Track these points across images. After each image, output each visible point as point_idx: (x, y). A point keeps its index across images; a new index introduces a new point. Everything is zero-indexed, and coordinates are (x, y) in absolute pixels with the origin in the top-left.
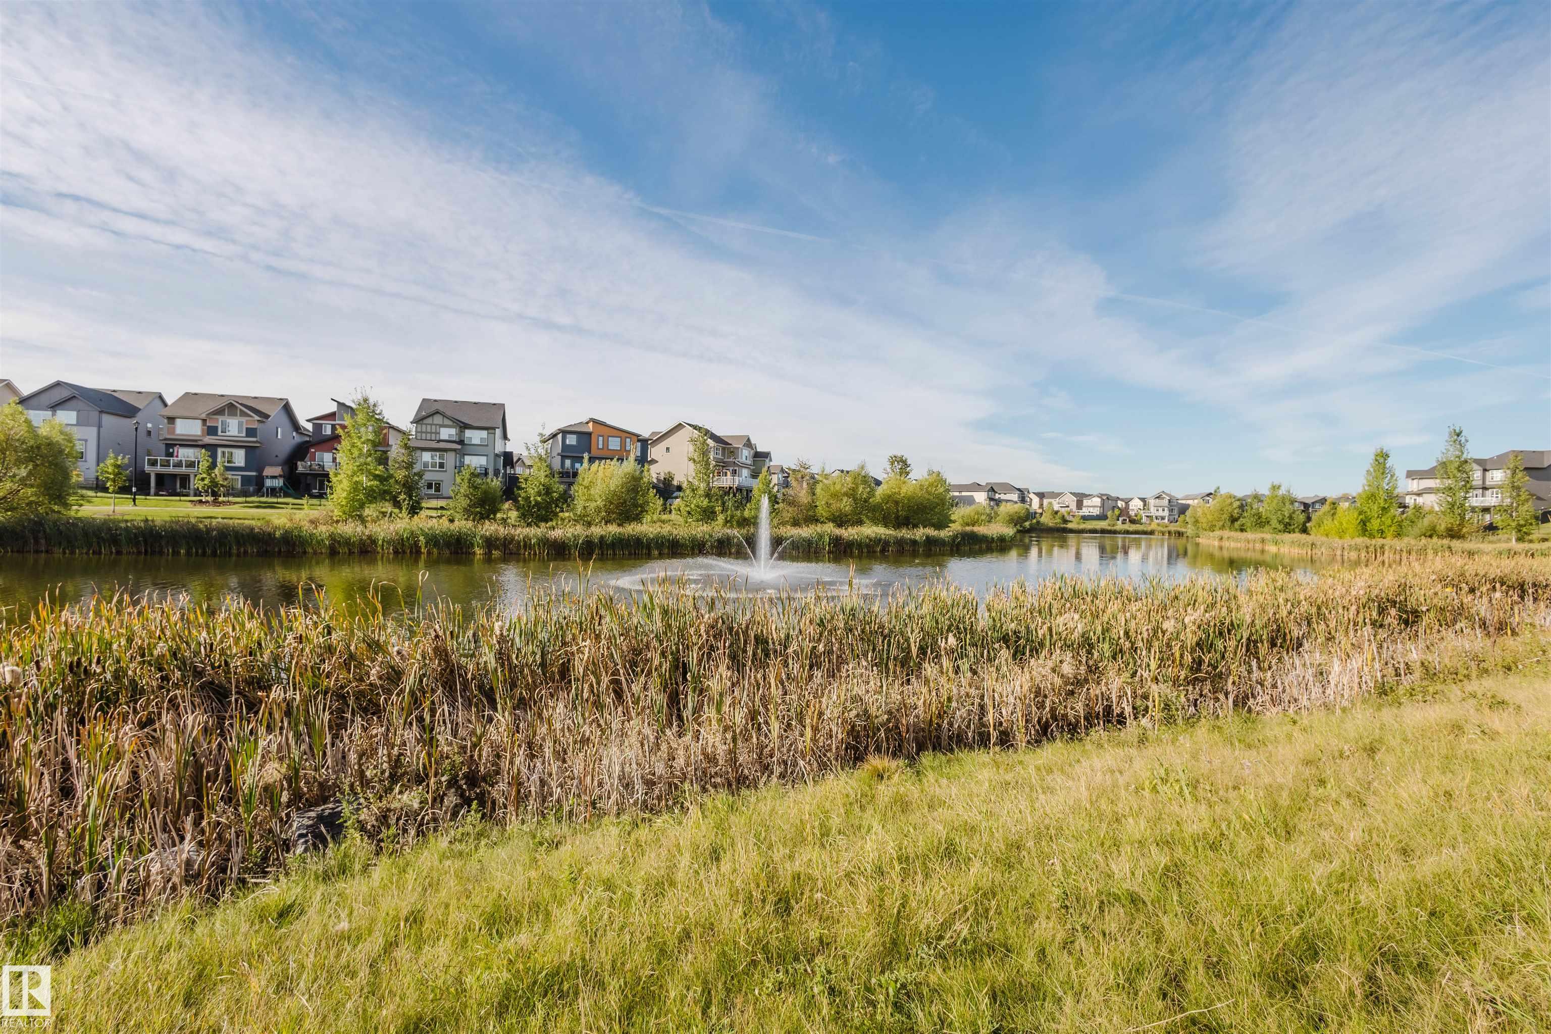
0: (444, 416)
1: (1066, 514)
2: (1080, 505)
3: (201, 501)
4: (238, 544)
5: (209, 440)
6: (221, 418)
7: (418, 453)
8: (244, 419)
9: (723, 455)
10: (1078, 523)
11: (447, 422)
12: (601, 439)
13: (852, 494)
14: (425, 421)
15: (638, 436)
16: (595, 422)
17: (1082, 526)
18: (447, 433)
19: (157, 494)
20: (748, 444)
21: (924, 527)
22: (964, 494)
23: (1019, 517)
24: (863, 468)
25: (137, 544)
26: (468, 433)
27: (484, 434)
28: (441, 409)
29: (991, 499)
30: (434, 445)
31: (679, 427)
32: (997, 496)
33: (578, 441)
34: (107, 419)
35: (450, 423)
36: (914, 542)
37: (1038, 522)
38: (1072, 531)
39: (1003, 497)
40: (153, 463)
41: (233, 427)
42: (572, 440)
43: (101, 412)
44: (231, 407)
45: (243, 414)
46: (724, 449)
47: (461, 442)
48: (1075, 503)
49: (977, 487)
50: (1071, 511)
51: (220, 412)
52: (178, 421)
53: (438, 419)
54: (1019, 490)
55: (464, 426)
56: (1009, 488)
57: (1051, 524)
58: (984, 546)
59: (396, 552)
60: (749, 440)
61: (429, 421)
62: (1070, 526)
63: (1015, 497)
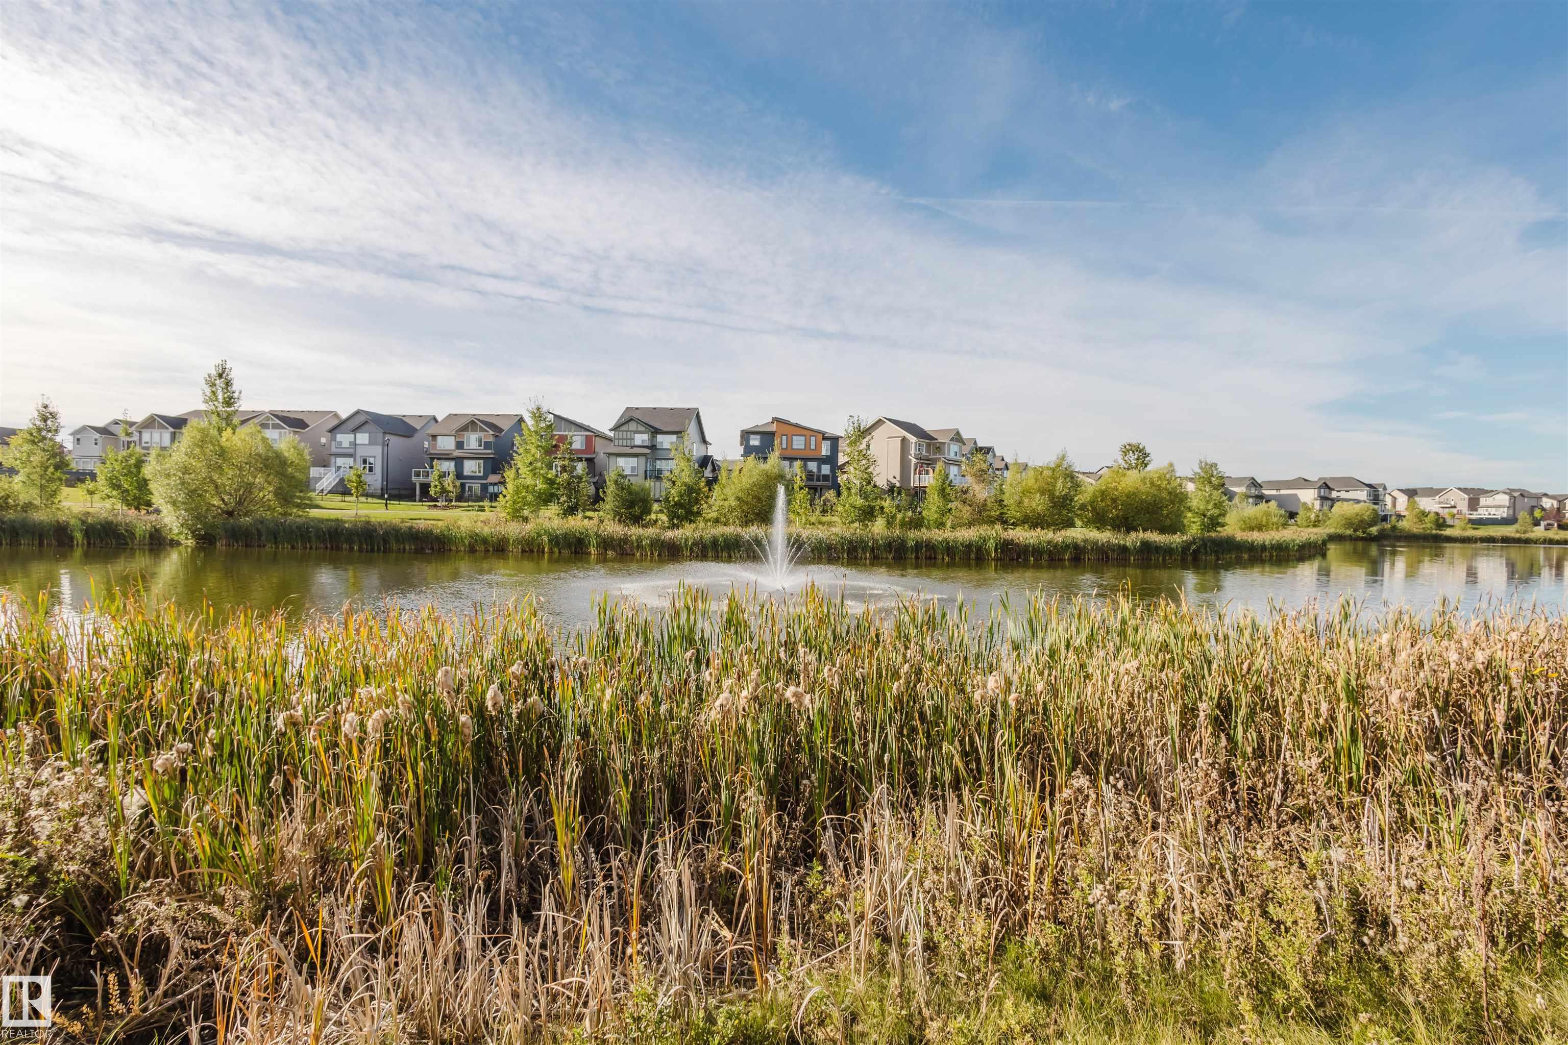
0: (638, 421)
1: (1447, 517)
2: (1474, 504)
3: (436, 506)
4: (398, 541)
5: (458, 453)
6: (466, 434)
7: (612, 458)
8: (482, 434)
9: (928, 451)
10: (1464, 529)
11: (641, 428)
12: (784, 438)
13: (1047, 491)
14: (622, 428)
15: (823, 434)
16: (776, 420)
17: (1470, 533)
18: (641, 439)
19: (421, 501)
20: (957, 438)
21: (1144, 530)
22: (1283, 492)
23: (1362, 521)
24: (1063, 458)
25: (324, 540)
26: (660, 438)
27: (674, 438)
28: (637, 415)
29: (1323, 499)
30: (628, 450)
31: (879, 423)
32: (1334, 494)
33: (762, 441)
34: (394, 440)
35: (643, 429)
36: (1124, 549)
37: (1394, 528)
38: (1449, 539)
39: (1343, 495)
40: (418, 474)
41: (472, 441)
42: (755, 441)
43: (385, 433)
44: (472, 424)
45: (482, 430)
46: (929, 445)
47: (653, 447)
48: (1466, 502)
49: (1304, 483)
50: (1460, 512)
51: (464, 429)
52: (439, 438)
53: (633, 426)
54: (1369, 486)
55: (656, 431)
56: (1352, 483)
57: (1415, 530)
58: (1246, 556)
59: (523, 551)
60: (958, 433)
61: (625, 428)
62: (1448, 532)
63: (1362, 495)
